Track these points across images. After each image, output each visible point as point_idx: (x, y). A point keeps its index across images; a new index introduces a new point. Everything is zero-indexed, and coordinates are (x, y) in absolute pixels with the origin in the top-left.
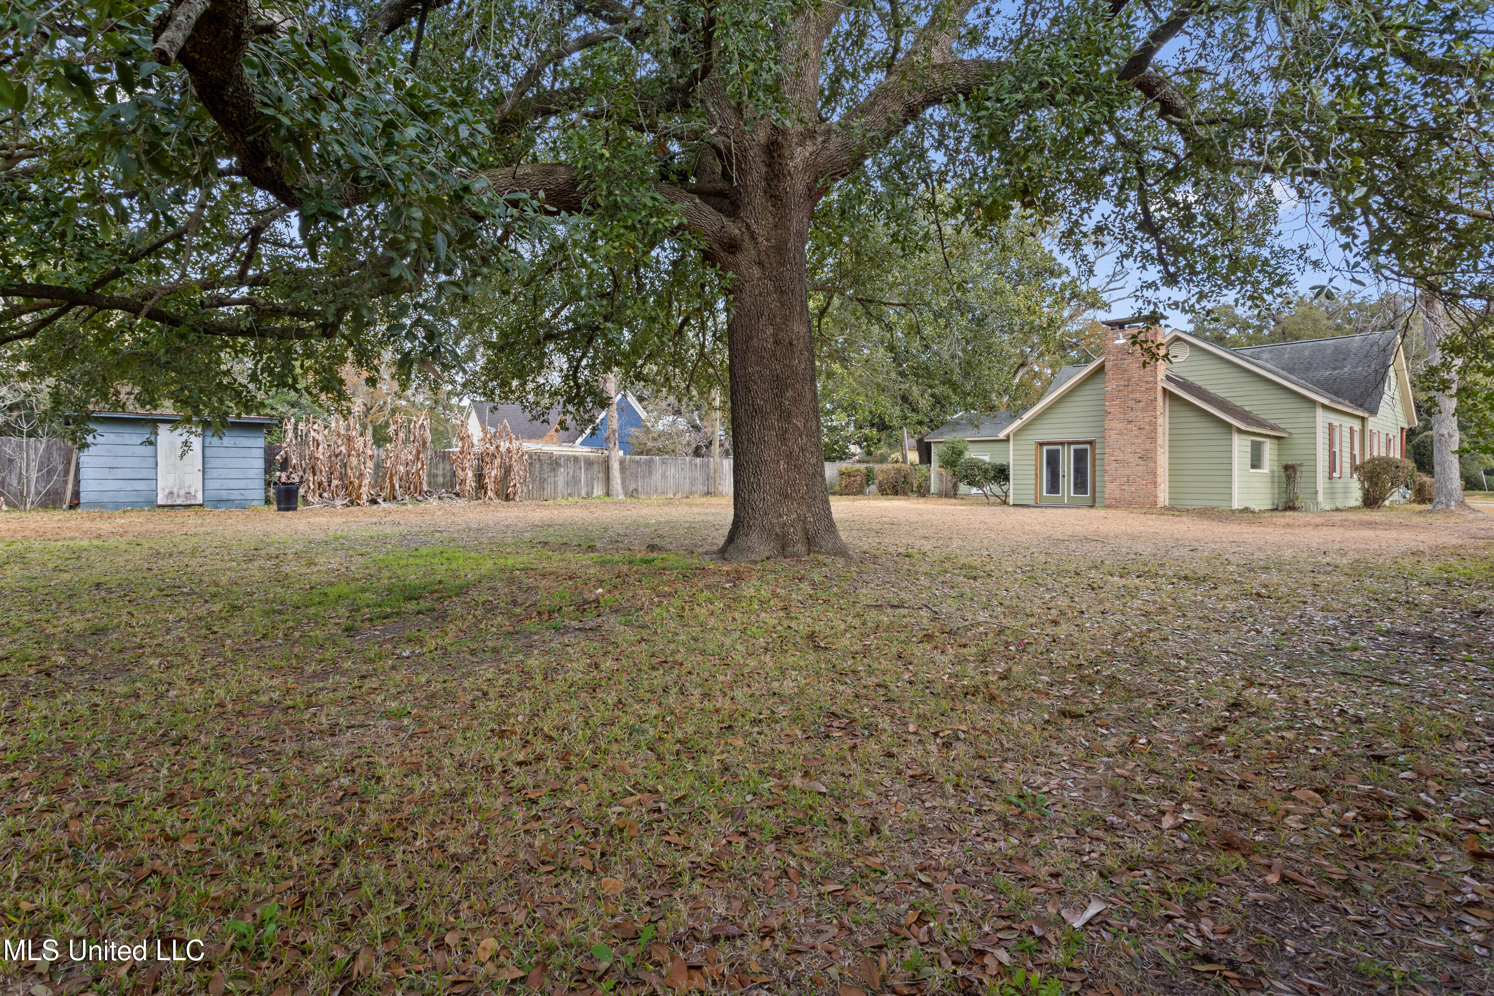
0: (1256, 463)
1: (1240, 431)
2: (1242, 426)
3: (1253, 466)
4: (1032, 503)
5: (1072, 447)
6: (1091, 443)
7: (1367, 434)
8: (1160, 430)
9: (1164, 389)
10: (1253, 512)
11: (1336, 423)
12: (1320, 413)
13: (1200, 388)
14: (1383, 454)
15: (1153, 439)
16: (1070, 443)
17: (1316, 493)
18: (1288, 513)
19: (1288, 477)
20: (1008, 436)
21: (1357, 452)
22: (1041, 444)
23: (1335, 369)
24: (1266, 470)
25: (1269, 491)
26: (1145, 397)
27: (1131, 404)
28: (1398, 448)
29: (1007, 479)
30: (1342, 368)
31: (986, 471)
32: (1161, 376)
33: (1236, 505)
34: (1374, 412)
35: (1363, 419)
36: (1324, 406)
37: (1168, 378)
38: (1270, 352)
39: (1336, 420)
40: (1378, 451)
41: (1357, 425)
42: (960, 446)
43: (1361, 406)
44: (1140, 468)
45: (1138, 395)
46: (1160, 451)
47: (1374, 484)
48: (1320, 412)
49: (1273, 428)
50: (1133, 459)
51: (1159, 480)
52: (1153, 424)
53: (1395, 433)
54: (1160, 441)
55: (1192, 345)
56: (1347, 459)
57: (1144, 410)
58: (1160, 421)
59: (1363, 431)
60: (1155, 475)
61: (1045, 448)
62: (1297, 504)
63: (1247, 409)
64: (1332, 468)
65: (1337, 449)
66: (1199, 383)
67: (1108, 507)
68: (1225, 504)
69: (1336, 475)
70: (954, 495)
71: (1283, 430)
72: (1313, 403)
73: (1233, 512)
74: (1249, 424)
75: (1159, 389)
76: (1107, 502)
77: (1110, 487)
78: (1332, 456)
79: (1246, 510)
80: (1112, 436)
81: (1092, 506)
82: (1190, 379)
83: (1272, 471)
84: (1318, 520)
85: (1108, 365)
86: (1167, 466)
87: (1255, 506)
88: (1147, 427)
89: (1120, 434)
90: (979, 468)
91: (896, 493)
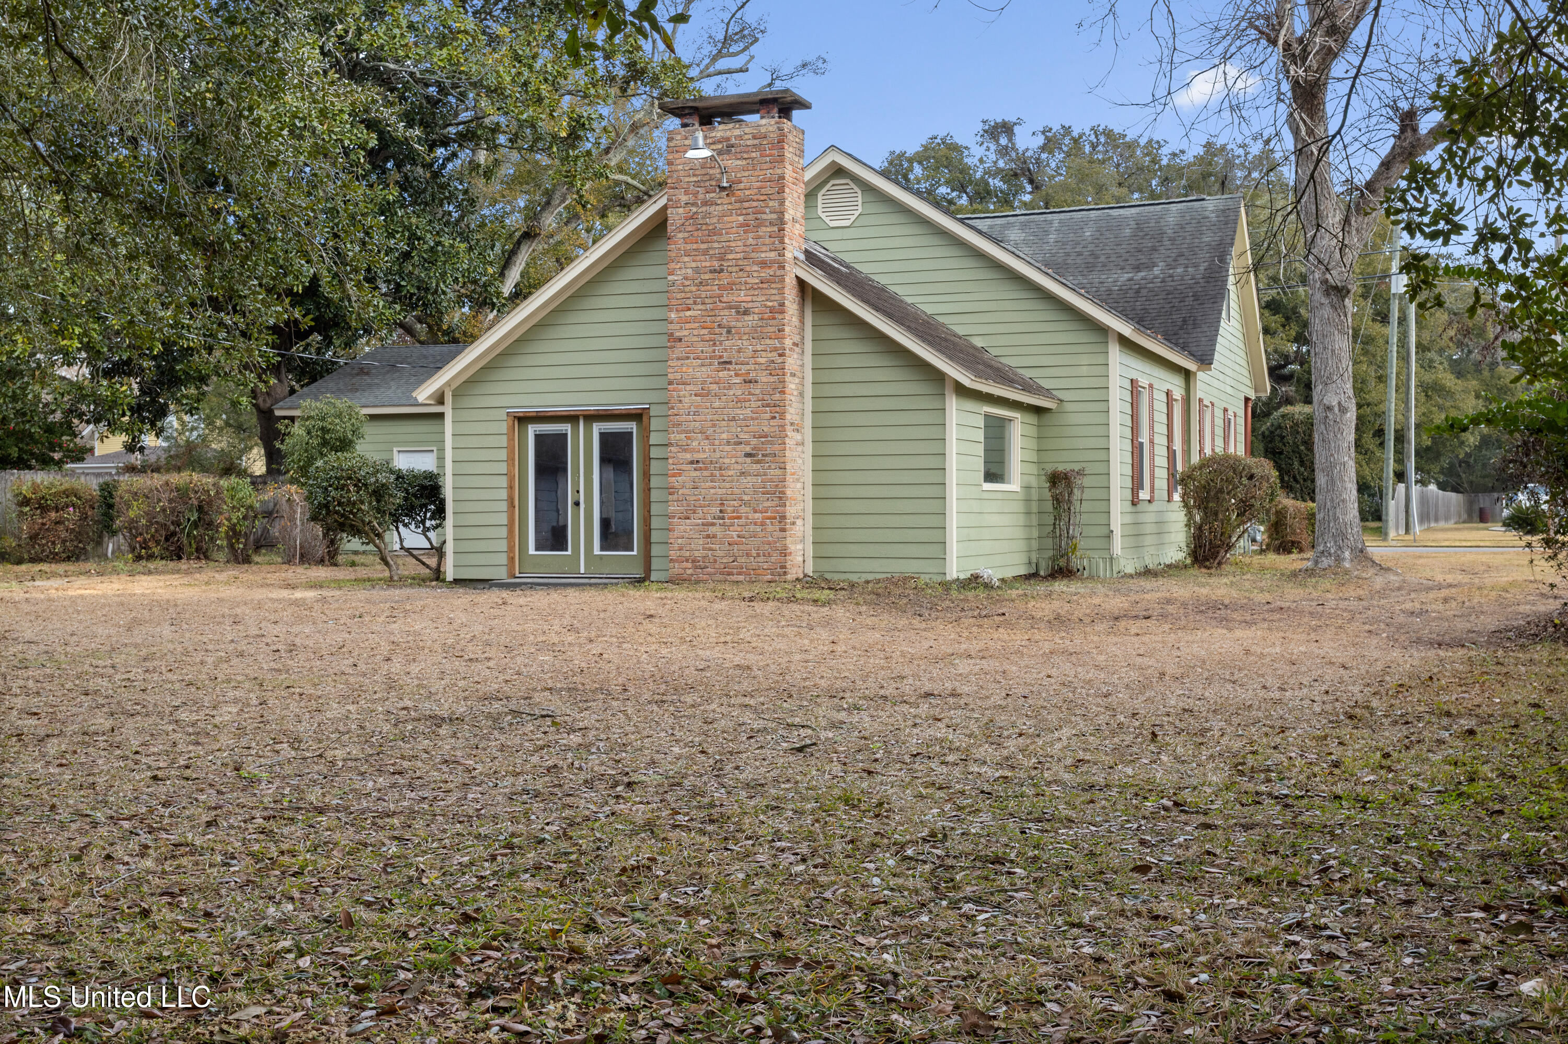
0: (994, 474)
1: (962, 391)
2: (966, 380)
3: (990, 477)
4: (501, 574)
5: (597, 428)
6: (638, 416)
7: (1195, 407)
8: (792, 385)
9: (801, 284)
10: (988, 586)
11: (1144, 381)
12: (1116, 354)
13: (883, 289)
14: (1219, 450)
15: (777, 409)
16: (591, 418)
17: (1109, 535)
18: (1059, 586)
19: (1057, 500)
20: (440, 399)
21: (1178, 446)
22: (523, 420)
23: (1137, 268)
24: (1014, 485)
25: (1020, 533)
26: (758, 302)
27: (727, 317)
28: (1241, 438)
29: (440, 512)
30: (1150, 266)
31: (379, 493)
32: (793, 250)
33: (955, 570)
34: (1205, 360)
35: (1187, 375)
36: (1124, 341)
37: (812, 259)
38: (1023, 226)
39: (1145, 373)
40: (1213, 446)
41: (1175, 385)
42: (341, 428)
43: (1184, 348)
44: (748, 481)
45: (742, 296)
46: (792, 437)
47: (1210, 514)
48: (1115, 352)
49: (1028, 387)
50: (732, 459)
51: (791, 511)
52: (777, 371)
53: (1238, 409)
54: (791, 414)
55: (868, 188)
56: (1161, 461)
57: (757, 334)
58: (792, 362)
59: (1187, 400)
60: (782, 499)
61: (532, 430)
62: (1075, 563)
63: (978, 342)
64: (1137, 484)
65: (1144, 439)
66: (882, 280)
67: (676, 581)
68: (930, 567)
69: (1144, 495)
70: (331, 558)
71: (1047, 393)
72: (1102, 330)
73: (946, 586)
74: (979, 375)
75: (790, 281)
76: (676, 569)
77: (682, 528)
78: (1137, 450)
79: (975, 579)
80: (687, 397)
81: (639, 582)
82: (865, 269)
83: (1027, 488)
84: (1117, 603)
85: (676, 216)
86: (808, 478)
87: (992, 573)
88: (764, 378)
89: (704, 394)
90: (360, 484)
91: (177, 554)
